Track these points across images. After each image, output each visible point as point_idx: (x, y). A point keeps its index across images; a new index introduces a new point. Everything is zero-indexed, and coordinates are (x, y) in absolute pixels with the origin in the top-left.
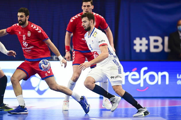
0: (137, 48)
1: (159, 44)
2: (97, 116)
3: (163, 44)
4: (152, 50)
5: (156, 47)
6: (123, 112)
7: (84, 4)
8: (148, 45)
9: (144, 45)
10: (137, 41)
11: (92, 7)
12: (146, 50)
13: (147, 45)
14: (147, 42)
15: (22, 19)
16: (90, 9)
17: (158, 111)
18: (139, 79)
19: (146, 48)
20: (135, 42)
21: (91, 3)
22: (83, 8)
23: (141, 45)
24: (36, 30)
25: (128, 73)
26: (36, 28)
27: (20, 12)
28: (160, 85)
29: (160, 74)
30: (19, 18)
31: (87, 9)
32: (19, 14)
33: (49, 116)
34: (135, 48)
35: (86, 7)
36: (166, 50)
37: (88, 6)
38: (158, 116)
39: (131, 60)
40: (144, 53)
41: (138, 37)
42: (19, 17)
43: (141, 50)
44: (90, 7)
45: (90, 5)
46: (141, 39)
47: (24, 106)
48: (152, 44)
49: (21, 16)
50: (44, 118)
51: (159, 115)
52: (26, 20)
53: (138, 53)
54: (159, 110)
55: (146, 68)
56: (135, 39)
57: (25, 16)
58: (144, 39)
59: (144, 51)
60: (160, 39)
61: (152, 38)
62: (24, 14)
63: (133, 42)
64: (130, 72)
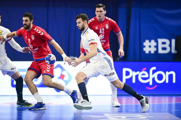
0: (147, 50)
1: (167, 46)
2: (109, 112)
3: (170, 45)
4: (161, 51)
5: (164, 49)
6: (134, 108)
7: (97, 9)
8: (157, 47)
9: (153, 47)
10: (147, 43)
11: (104, 12)
12: (155, 52)
13: (155, 47)
14: (155, 44)
15: (26, 22)
16: (103, 14)
17: (165, 107)
18: (149, 78)
19: (155, 49)
20: (145, 44)
21: (104, 9)
22: (96, 13)
23: (150, 47)
24: (39, 32)
25: (138, 73)
26: (39, 31)
27: (25, 16)
28: (167, 83)
29: (168, 73)
30: (24, 23)
31: (99, 15)
32: (24, 19)
33: (66, 111)
34: (145, 49)
35: (99, 12)
36: (173, 51)
37: (101, 11)
38: (165, 112)
39: (141, 61)
40: (152, 54)
41: (147, 39)
42: (24, 21)
43: (150, 52)
44: (102, 13)
45: (103, 10)
46: (150, 41)
47: (42, 102)
48: (160, 46)
49: (26, 21)
50: (61, 114)
51: (166, 110)
52: (30, 24)
53: (147, 54)
54: (167, 106)
55: (154, 68)
56: (145, 41)
57: (29, 20)
58: (153, 41)
59: (153, 52)
60: (167, 41)
61: (160, 41)
62: (29, 18)
63: (143, 44)
64: (140, 71)
